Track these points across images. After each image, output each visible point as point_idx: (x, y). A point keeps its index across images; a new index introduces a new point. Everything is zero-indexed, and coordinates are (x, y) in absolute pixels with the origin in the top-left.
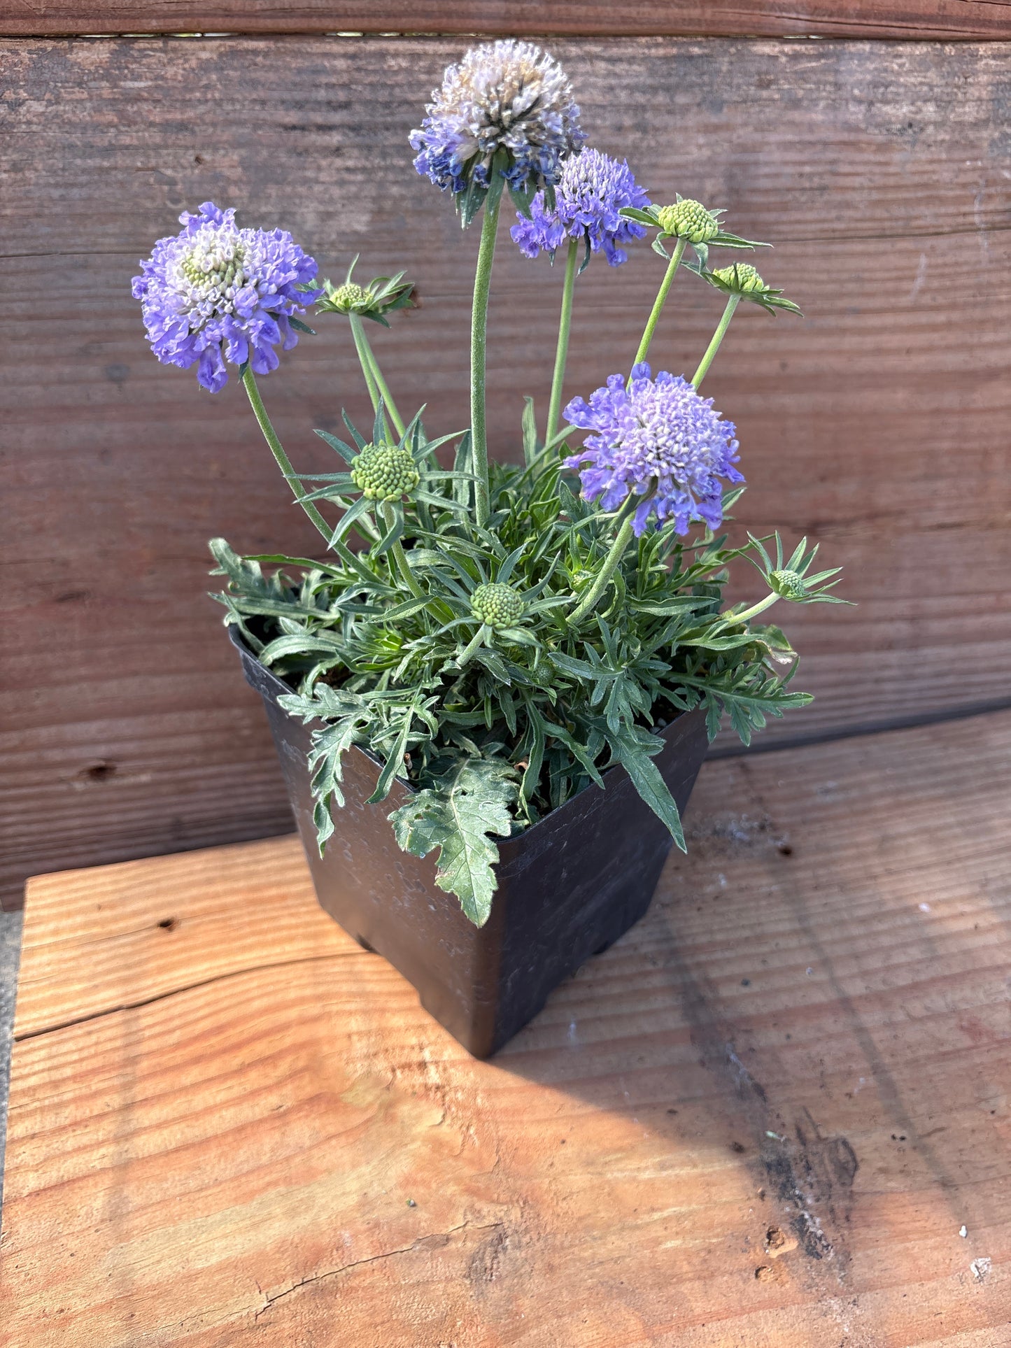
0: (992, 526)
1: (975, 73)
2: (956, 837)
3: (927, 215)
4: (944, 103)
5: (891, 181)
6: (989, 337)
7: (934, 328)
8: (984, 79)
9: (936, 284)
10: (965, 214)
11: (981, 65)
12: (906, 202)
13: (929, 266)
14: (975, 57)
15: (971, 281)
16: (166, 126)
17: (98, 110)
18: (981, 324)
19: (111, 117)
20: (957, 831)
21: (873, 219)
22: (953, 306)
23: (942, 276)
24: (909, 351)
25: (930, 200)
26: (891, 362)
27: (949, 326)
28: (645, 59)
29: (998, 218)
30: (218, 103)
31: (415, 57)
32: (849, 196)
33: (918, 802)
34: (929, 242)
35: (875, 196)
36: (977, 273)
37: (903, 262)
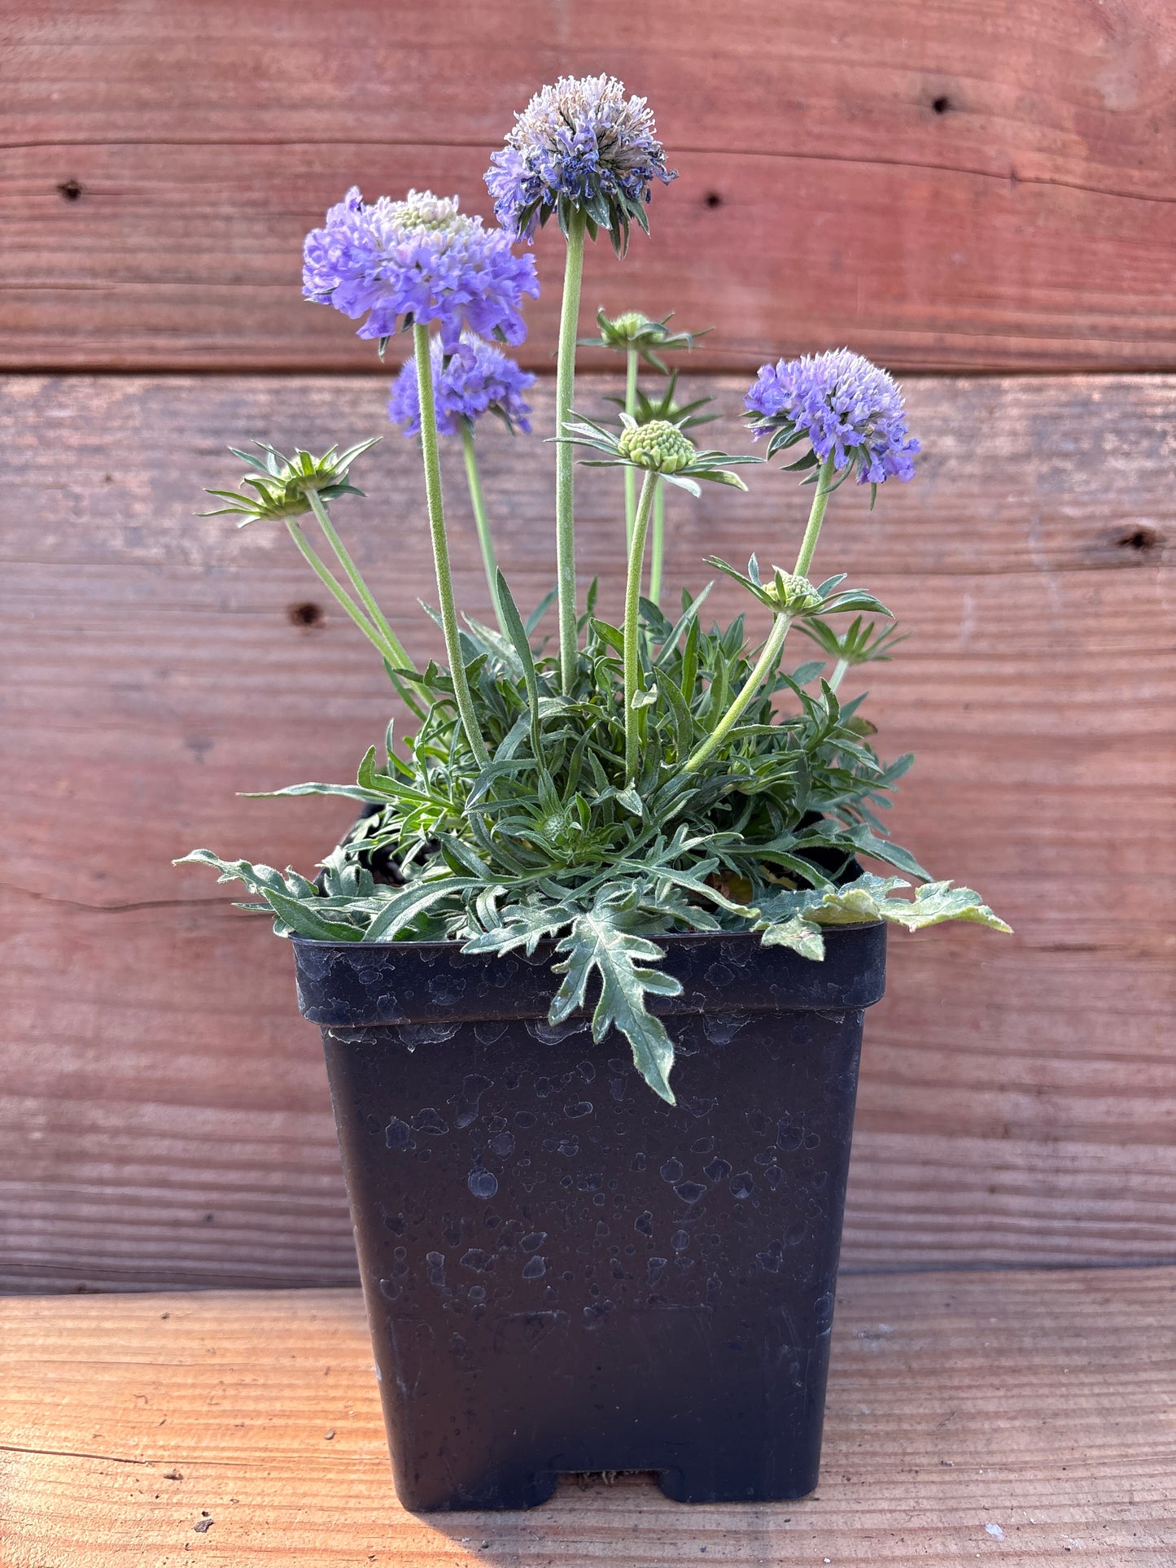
0: (1145, 954)
1: (1003, 406)
2: (1089, 1430)
3: (965, 552)
4: (967, 436)
5: (911, 514)
6: (1084, 696)
7: (1002, 680)
8: (1014, 412)
9: (992, 628)
10: (1016, 553)
11: (1009, 398)
12: (933, 537)
13: (979, 608)
14: (999, 391)
15: (1043, 627)
16: (83, 450)
17: (19, 434)
18: (1070, 679)
19: (30, 439)
20: (1096, 1420)
21: (890, 553)
22: (1022, 656)
23: (999, 620)
24: (967, 707)
25: (965, 536)
26: (942, 720)
27: (1021, 679)
28: (591, 393)
29: (1065, 558)
30: (136, 430)
31: (338, 391)
32: (855, 529)
33: (1032, 1370)
34: (973, 581)
35: (891, 529)
36: (1050, 618)
37: (941, 601)
